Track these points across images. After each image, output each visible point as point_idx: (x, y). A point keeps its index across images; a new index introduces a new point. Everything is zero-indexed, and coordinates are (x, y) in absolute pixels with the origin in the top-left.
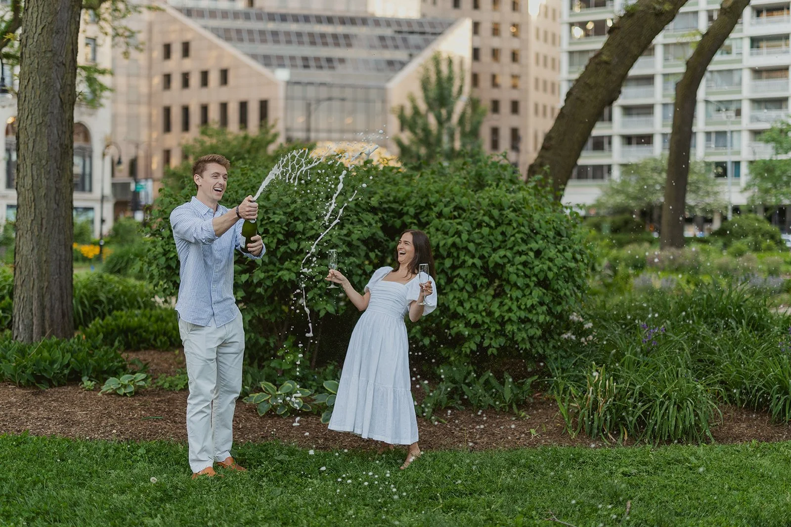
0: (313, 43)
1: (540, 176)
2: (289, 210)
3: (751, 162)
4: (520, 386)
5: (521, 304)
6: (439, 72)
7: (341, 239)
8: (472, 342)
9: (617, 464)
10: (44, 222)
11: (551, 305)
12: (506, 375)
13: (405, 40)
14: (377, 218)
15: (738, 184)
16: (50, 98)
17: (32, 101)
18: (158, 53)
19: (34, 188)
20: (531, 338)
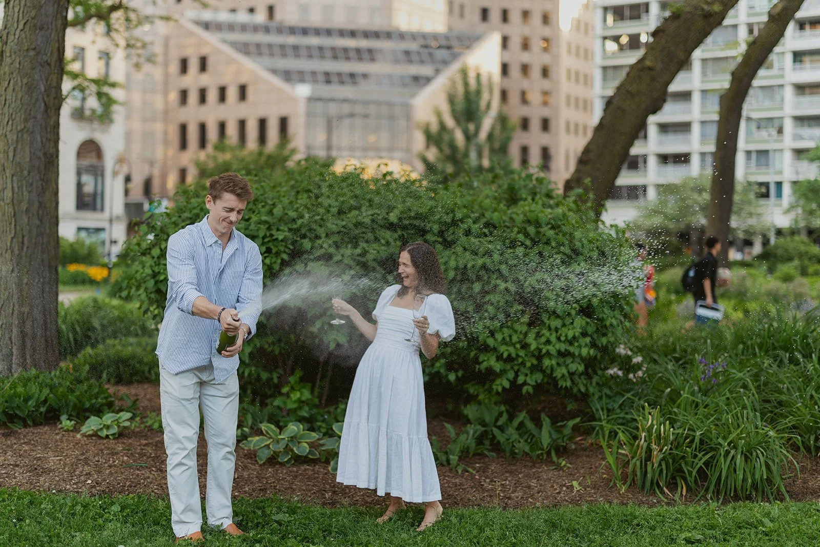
0: (335, 58)
1: (580, 191)
2: (295, 226)
3: (795, 183)
4: (559, 430)
5: (561, 335)
6: (466, 84)
7: (355, 260)
8: (504, 378)
9: (677, 527)
10: (26, 239)
11: (595, 336)
12: (543, 416)
13: (431, 55)
14: (396, 235)
15: (780, 205)
16: (33, 101)
17: (13, 105)
18: (174, 68)
19: (15, 202)
20: (571, 374)
